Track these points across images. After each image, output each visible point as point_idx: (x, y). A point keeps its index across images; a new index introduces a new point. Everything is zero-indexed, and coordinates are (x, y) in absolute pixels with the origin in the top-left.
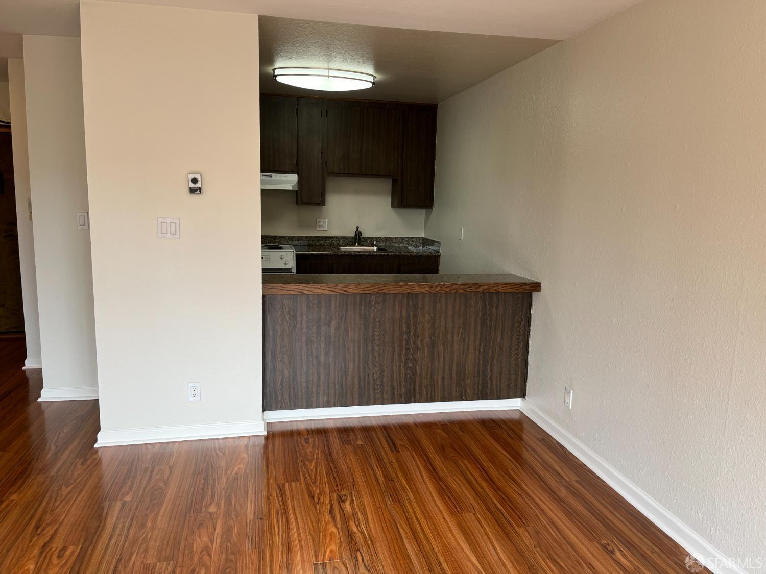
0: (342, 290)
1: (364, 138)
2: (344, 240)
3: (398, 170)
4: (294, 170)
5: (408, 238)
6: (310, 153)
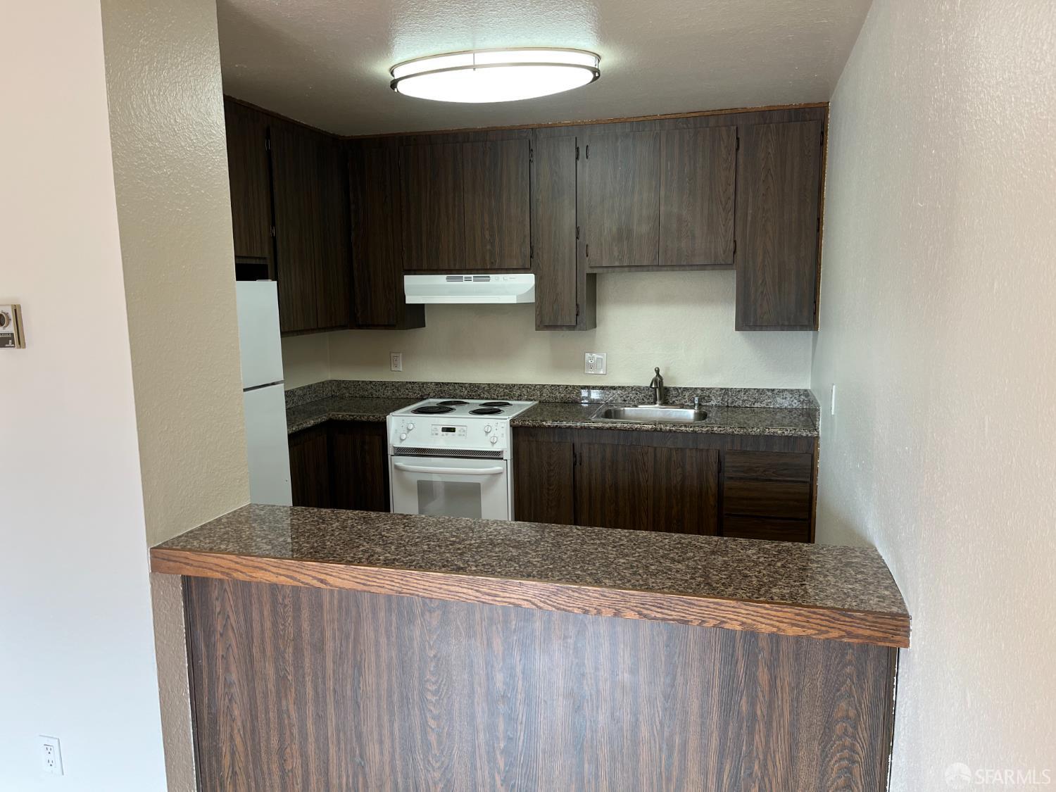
0: (314, 578)
1: (662, 193)
2: (637, 394)
3: (735, 252)
4: (527, 266)
5: (773, 390)
6: (555, 232)
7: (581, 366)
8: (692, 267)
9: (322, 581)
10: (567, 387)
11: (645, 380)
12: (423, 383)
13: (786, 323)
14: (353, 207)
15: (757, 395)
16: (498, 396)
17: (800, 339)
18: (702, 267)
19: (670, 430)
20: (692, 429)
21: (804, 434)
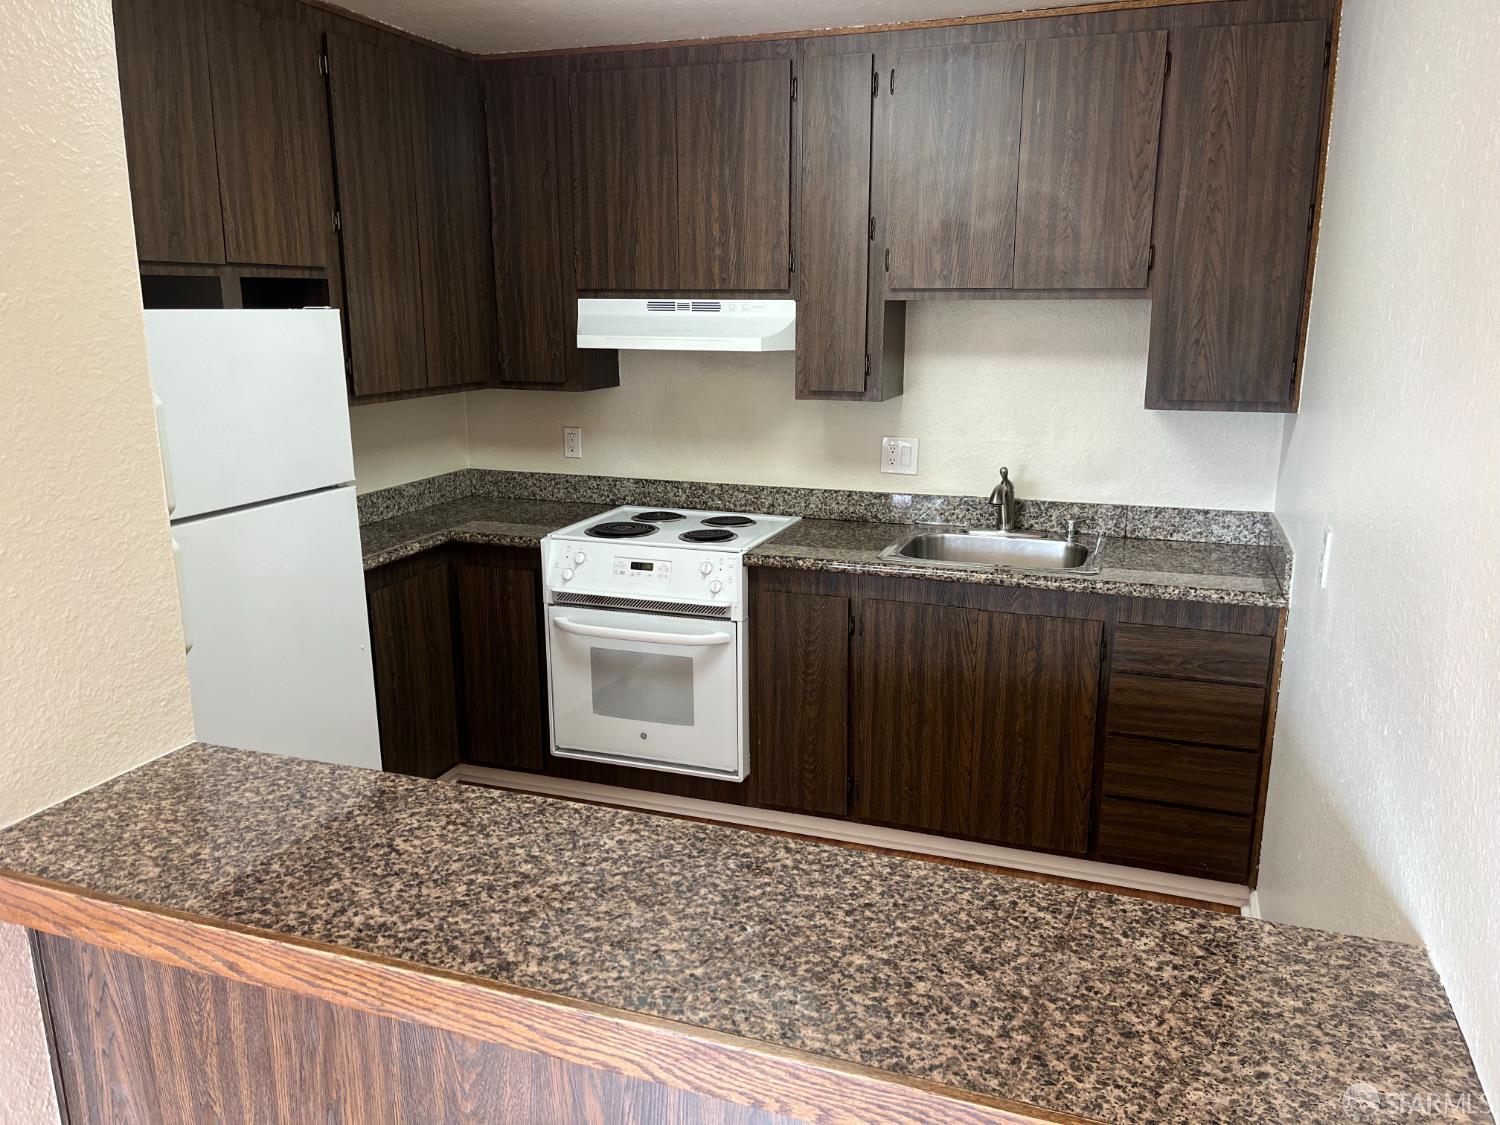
1: (1024, 156)
2: (968, 510)
3: (1150, 268)
4: (784, 285)
5: (1207, 512)
6: (832, 225)
7: (876, 458)
8: (1072, 292)
9: (232, 966)
10: (850, 494)
11: (984, 487)
12: (615, 480)
13: (1239, 398)
14: (494, 180)
15: (1178, 519)
16: (735, 506)
17: (1263, 425)
18: (1091, 293)
19: (1018, 585)
20: (1057, 584)
21: (1261, 603)
